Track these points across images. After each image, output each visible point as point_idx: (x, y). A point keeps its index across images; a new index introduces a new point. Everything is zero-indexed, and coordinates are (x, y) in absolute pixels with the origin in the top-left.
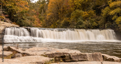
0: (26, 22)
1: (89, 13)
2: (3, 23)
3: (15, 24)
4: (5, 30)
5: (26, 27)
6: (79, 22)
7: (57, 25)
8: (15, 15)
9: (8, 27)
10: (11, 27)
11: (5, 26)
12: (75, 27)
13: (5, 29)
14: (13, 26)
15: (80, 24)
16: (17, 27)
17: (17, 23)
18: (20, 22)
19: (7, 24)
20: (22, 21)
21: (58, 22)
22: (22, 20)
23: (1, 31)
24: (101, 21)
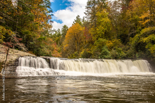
0: (44, 51)
1: (113, 42)
2: (17, 51)
3: (31, 53)
4: (18, 61)
5: (45, 57)
6: (104, 52)
7: (74, 57)
8: (31, 43)
9: (23, 56)
10: (27, 56)
11: (19, 55)
12: (99, 57)
13: (18, 59)
14: (29, 56)
15: (105, 54)
16: (33, 57)
17: (33, 52)
18: (38, 50)
19: (21, 53)
20: (40, 50)
21: (76, 54)
22: (39, 48)
23: (13, 61)
24: (131, 51)
